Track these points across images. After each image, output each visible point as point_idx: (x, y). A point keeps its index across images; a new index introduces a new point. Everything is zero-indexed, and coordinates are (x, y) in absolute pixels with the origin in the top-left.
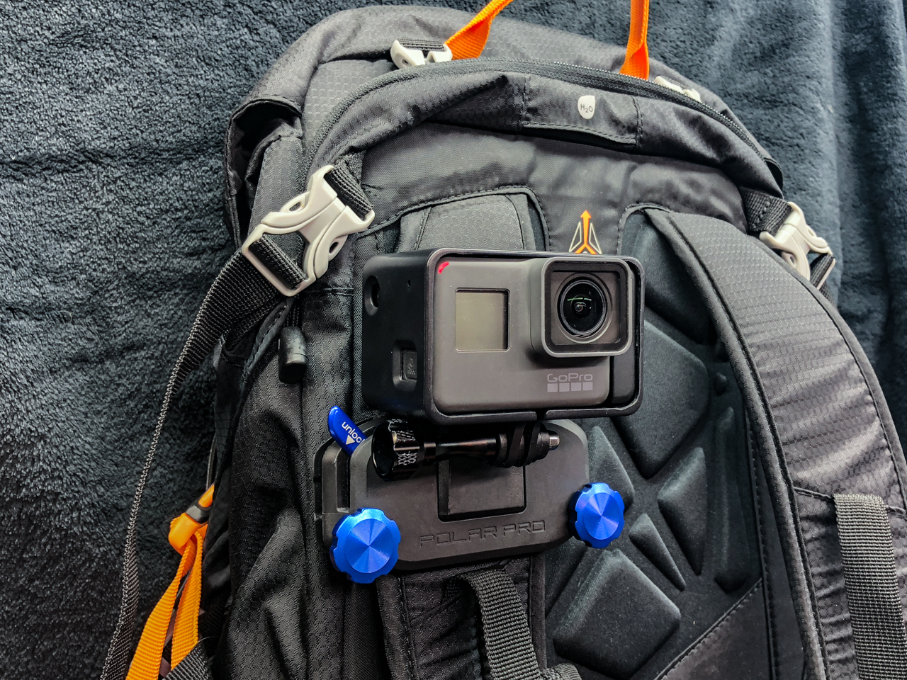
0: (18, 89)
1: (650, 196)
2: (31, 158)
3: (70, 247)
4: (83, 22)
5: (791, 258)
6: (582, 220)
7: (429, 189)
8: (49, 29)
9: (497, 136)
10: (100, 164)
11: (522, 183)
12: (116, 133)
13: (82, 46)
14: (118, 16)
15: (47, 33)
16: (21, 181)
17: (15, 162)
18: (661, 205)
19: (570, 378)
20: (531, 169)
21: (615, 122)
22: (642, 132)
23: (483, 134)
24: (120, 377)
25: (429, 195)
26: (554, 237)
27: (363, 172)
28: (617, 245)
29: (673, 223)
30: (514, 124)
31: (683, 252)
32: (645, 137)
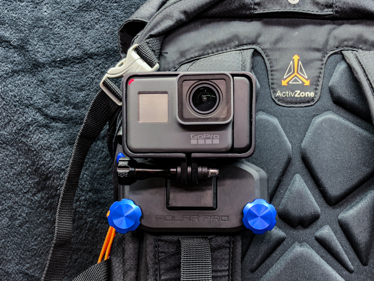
0: (63, 32)
1: (346, 43)
2: (66, 59)
3: (82, 94)
6: (293, 60)
7: (196, 51)
8: (74, 6)
9: (239, 21)
10: (93, 58)
11: (253, 43)
12: (99, 45)
13: (86, 11)
15: (73, 8)
16: (62, 68)
17: (59, 61)
18: (355, 48)
19: (204, 137)
20: (259, 36)
21: (317, 4)
22: (336, 7)
23: (231, 21)
25: (196, 54)
26: (275, 71)
27: (163, 46)
28: (320, 73)
29: (357, 57)
30: (248, 12)
31: (357, 73)
32: (339, 10)
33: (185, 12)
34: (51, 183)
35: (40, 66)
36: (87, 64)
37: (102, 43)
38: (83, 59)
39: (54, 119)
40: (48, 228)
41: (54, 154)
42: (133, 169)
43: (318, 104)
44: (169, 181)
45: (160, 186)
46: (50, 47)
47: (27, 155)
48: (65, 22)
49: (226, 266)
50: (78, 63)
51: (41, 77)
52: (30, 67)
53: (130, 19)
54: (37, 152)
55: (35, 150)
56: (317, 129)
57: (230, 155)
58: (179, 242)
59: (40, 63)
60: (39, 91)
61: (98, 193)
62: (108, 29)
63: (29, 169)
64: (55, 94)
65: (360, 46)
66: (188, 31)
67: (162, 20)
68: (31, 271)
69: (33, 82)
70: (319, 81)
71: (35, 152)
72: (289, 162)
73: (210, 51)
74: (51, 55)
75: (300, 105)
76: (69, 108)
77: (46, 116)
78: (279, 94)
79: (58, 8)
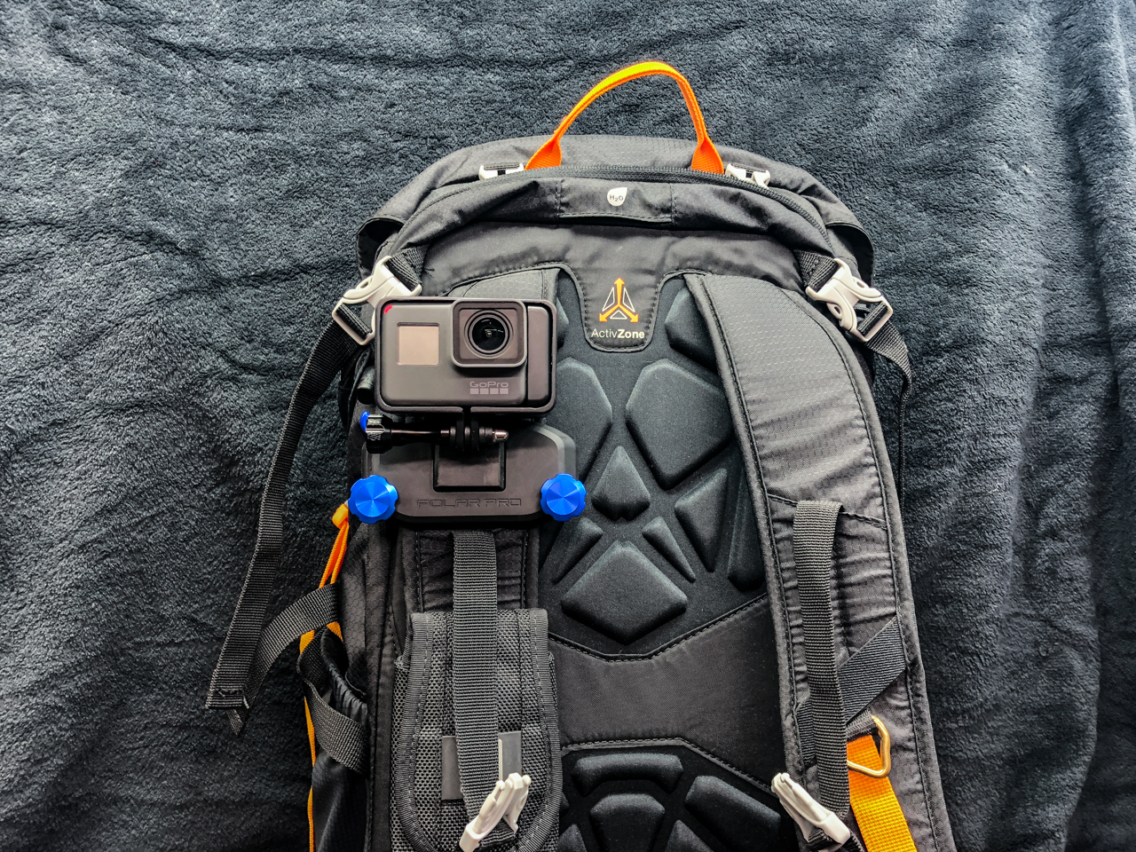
0: (259, 230)
1: (689, 263)
2: (265, 273)
3: (291, 329)
4: (300, 182)
5: (836, 308)
6: (615, 286)
7: (476, 269)
8: (278, 189)
9: (539, 226)
10: (309, 273)
11: (559, 260)
12: (320, 252)
13: (298, 198)
14: (322, 175)
15: (277, 192)
16: (257, 288)
17: (254, 276)
18: (702, 270)
19: (489, 385)
20: (567, 249)
21: (649, 206)
22: (676, 212)
23: (528, 226)
24: (324, 417)
25: (477, 273)
26: (589, 300)
27: (426, 260)
28: (654, 305)
29: (703, 284)
30: (551, 216)
31: (701, 306)
32: (680, 216)
33: (460, 212)
34: (239, 470)
35: (224, 283)
36: (300, 283)
37: (323, 249)
38: (292, 274)
39: (246, 368)
40: (231, 546)
41: (246, 424)
42: (389, 431)
43: (650, 348)
44: (437, 447)
45: (425, 458)
46: (240, 254)
47: (201, 424)
48: (264, 214)
49: (517, 571)
50: (285, 280)
51: (225, 301)
52: (207, 284)
53: (375, 216)
54: (217, 420)
55: (215, 417)
56: (648, 382)
57: (522, 409)
58: (451, 538)
59: (224, 279)
60: (222, 322)
61: (314, 487)
62: (333, 228)
63: (203, 449)
64: (246, 329)
65: (710, 268)
66: (465, 239)
67: (426, 222)
68: (201, 616)
69: (212, 309)
70: (651, 316)
71: (214, 420)
72: (608, 430)
73: (497, 270)
74: (240, 266)
75: (625, 350)
76: (269, 352)
77: (233, 363)
78: (595, 333)
79: (253, 192)
